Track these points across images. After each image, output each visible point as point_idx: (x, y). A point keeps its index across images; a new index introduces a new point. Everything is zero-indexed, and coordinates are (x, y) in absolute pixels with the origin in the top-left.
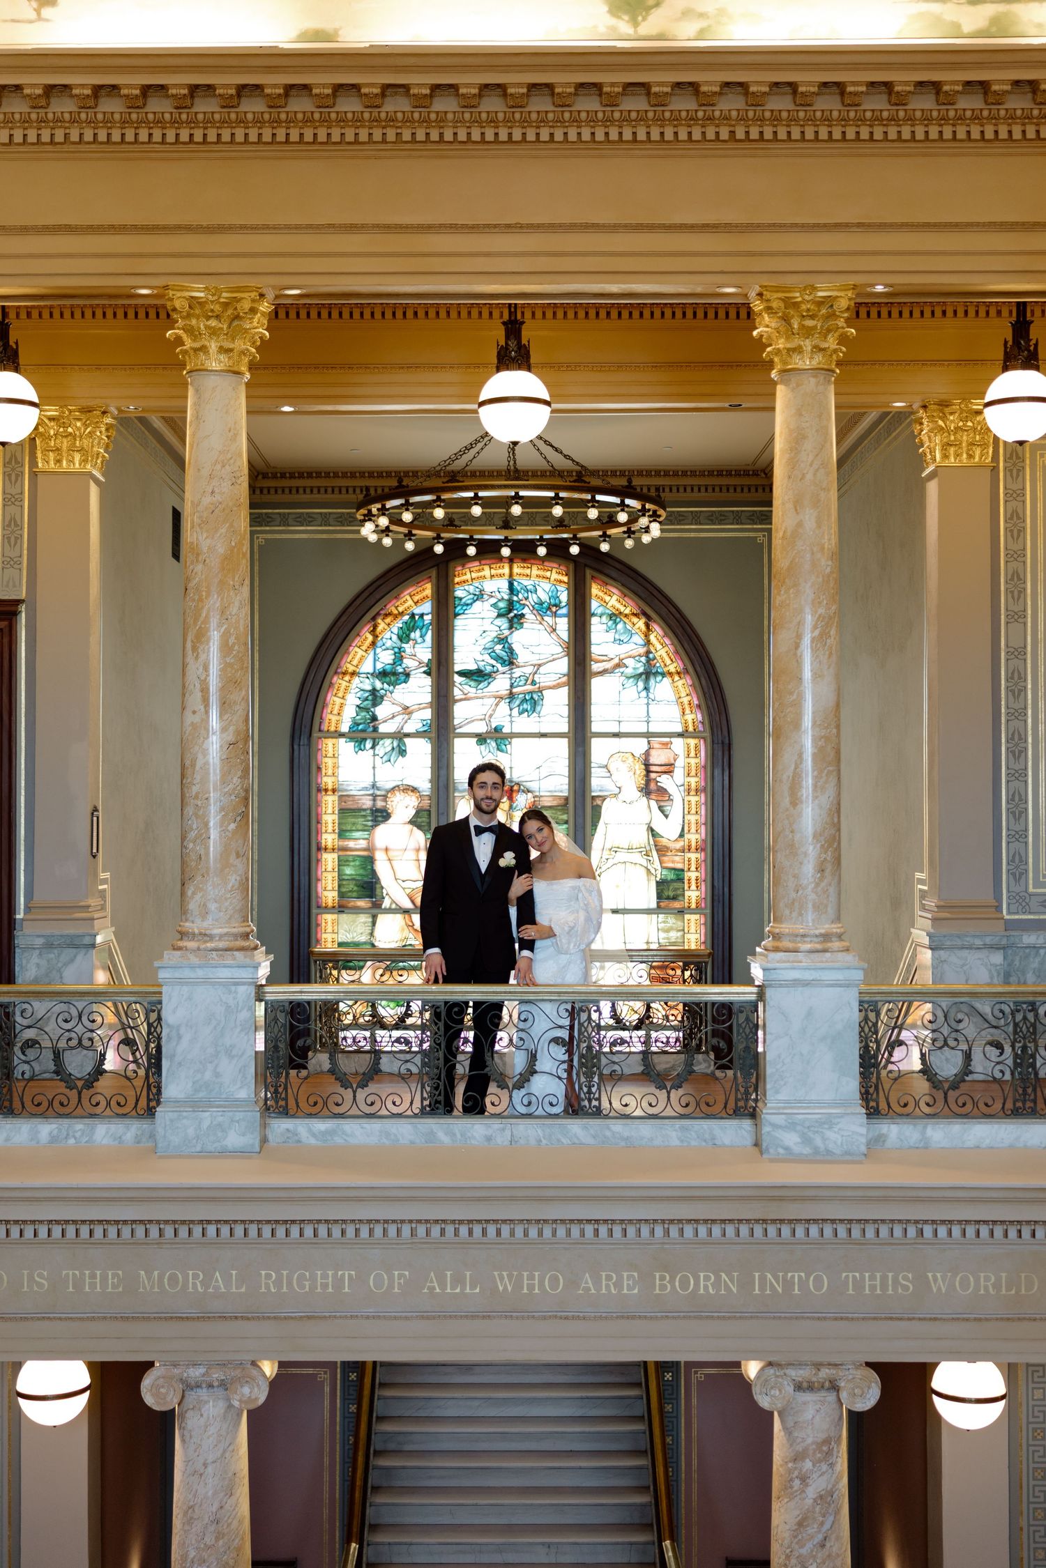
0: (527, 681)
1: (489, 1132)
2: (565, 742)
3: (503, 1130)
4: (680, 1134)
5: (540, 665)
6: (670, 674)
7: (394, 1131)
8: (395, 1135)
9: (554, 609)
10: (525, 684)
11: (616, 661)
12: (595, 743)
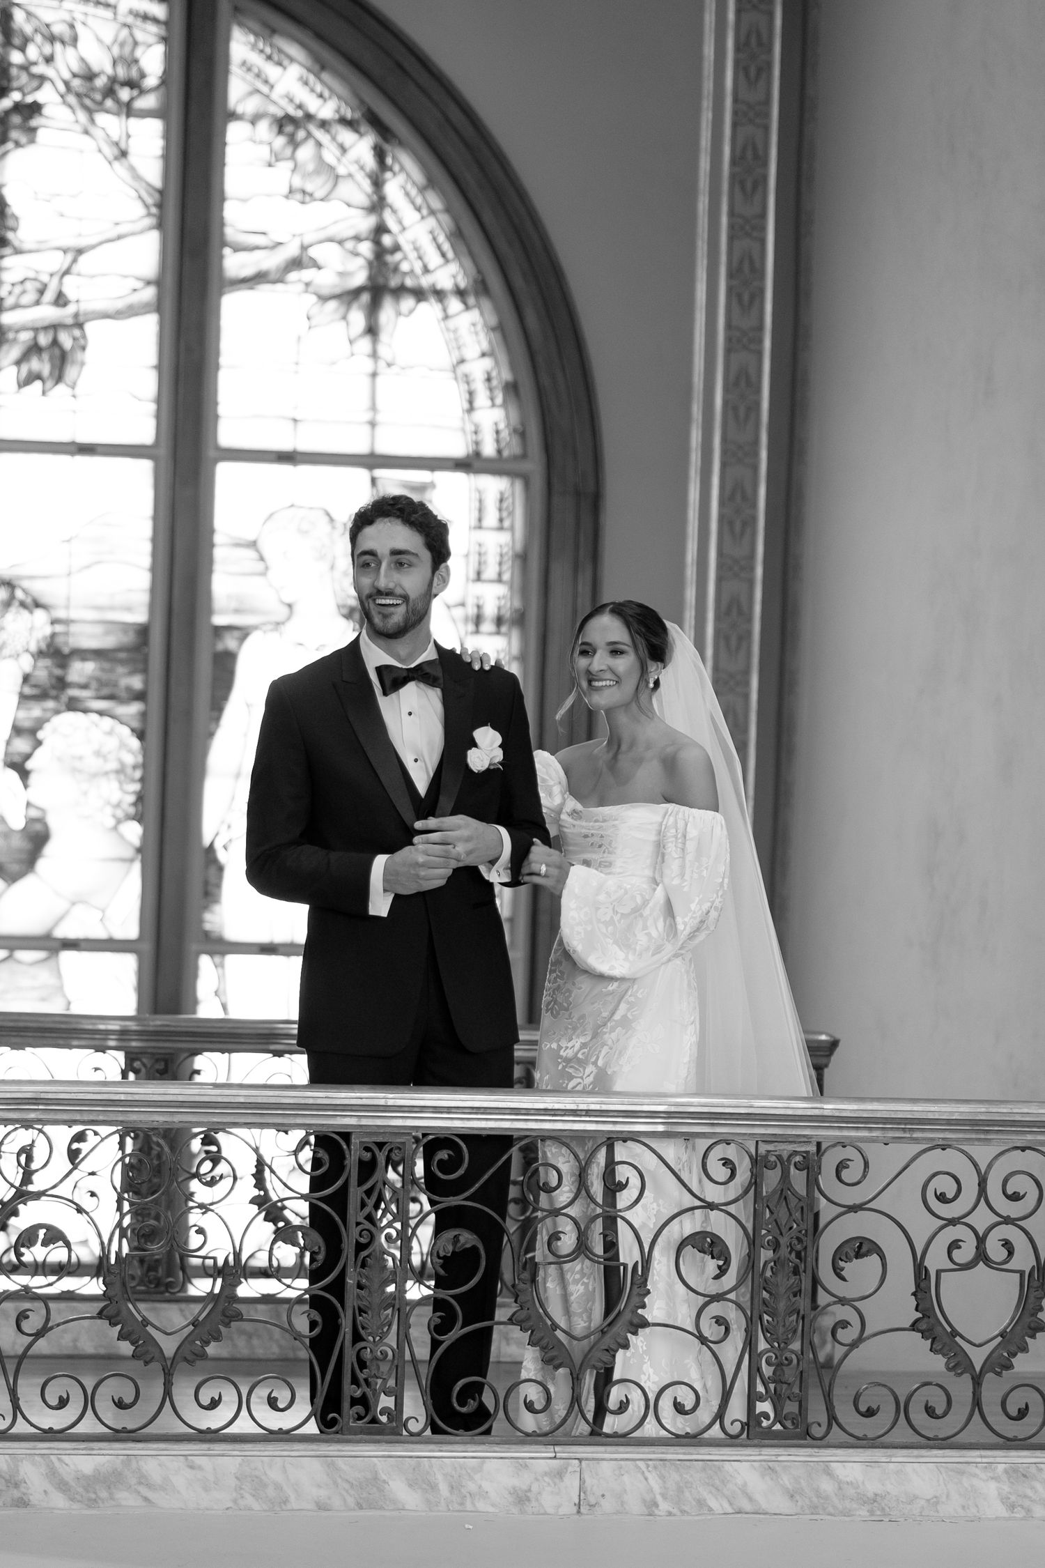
0: (41, 292)
1: (523, 1481)
2: (145, 467)
3: (560, 1474)
4: (1006, 1488)
5: (80, 252)
6: (439, 294)
7: (275, 1475)
8: (278, 1487)
9: (125, 94)
10: (37, 303)
11: (292, 251)
12: (226, 476)
